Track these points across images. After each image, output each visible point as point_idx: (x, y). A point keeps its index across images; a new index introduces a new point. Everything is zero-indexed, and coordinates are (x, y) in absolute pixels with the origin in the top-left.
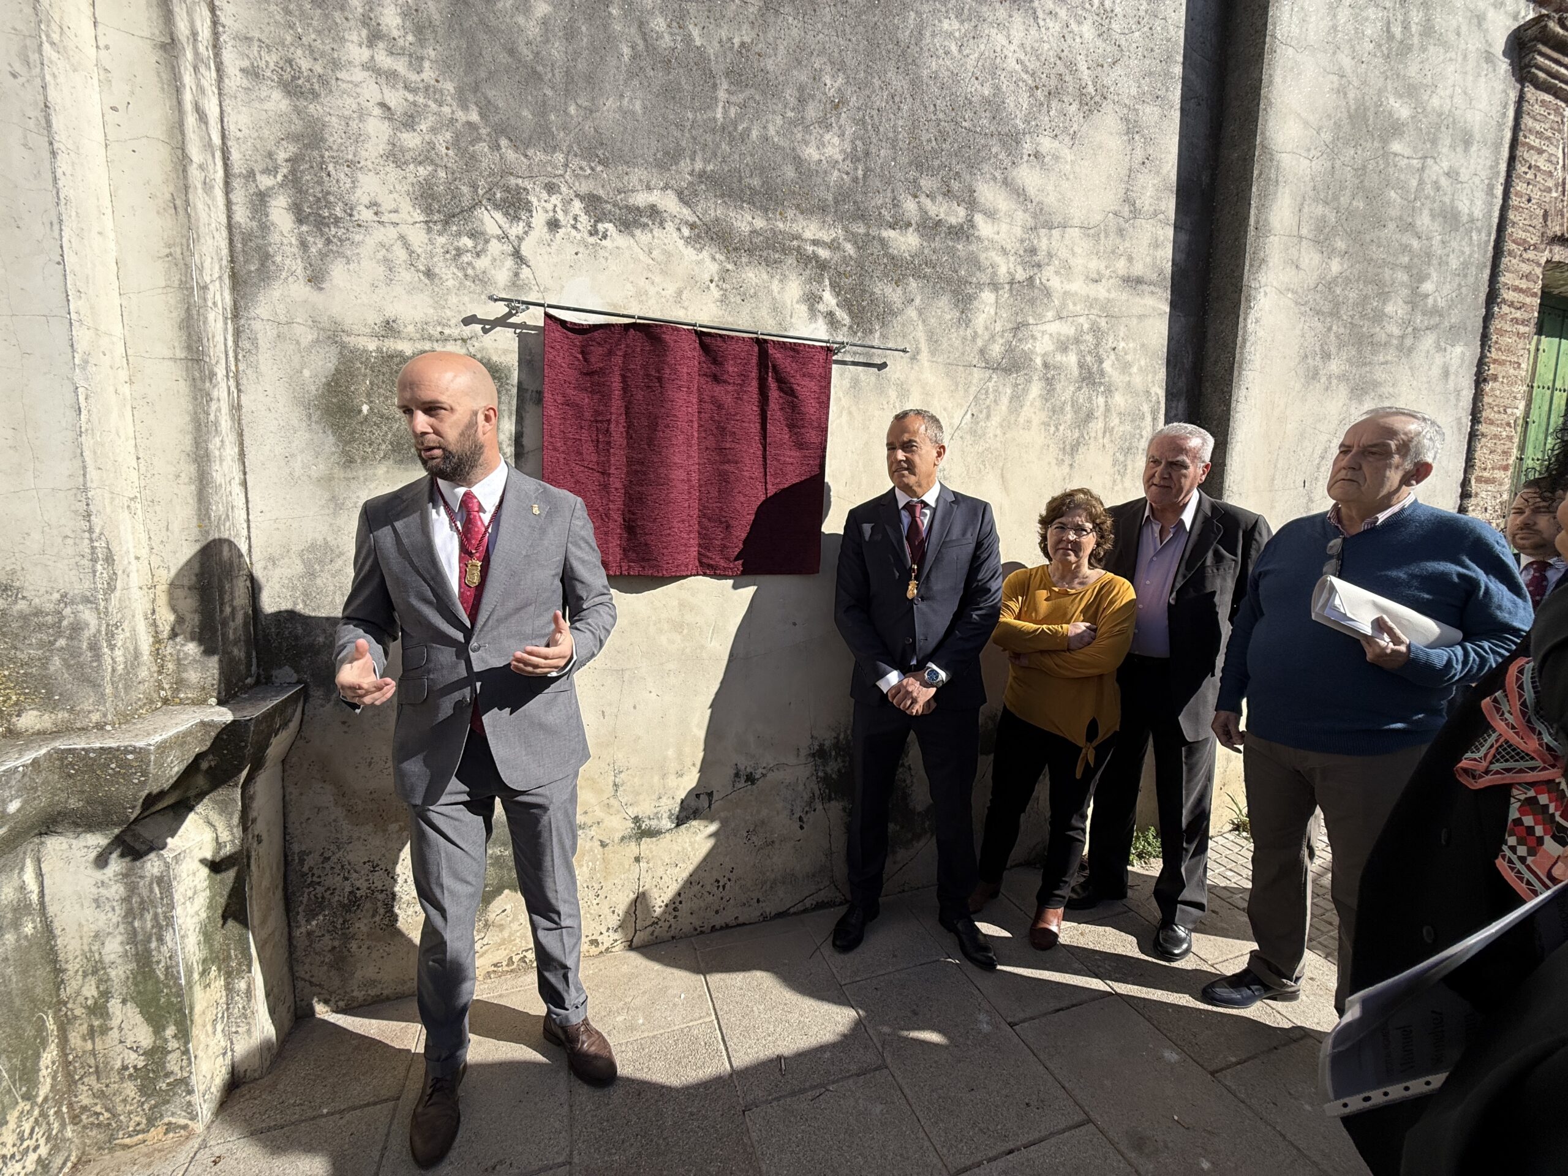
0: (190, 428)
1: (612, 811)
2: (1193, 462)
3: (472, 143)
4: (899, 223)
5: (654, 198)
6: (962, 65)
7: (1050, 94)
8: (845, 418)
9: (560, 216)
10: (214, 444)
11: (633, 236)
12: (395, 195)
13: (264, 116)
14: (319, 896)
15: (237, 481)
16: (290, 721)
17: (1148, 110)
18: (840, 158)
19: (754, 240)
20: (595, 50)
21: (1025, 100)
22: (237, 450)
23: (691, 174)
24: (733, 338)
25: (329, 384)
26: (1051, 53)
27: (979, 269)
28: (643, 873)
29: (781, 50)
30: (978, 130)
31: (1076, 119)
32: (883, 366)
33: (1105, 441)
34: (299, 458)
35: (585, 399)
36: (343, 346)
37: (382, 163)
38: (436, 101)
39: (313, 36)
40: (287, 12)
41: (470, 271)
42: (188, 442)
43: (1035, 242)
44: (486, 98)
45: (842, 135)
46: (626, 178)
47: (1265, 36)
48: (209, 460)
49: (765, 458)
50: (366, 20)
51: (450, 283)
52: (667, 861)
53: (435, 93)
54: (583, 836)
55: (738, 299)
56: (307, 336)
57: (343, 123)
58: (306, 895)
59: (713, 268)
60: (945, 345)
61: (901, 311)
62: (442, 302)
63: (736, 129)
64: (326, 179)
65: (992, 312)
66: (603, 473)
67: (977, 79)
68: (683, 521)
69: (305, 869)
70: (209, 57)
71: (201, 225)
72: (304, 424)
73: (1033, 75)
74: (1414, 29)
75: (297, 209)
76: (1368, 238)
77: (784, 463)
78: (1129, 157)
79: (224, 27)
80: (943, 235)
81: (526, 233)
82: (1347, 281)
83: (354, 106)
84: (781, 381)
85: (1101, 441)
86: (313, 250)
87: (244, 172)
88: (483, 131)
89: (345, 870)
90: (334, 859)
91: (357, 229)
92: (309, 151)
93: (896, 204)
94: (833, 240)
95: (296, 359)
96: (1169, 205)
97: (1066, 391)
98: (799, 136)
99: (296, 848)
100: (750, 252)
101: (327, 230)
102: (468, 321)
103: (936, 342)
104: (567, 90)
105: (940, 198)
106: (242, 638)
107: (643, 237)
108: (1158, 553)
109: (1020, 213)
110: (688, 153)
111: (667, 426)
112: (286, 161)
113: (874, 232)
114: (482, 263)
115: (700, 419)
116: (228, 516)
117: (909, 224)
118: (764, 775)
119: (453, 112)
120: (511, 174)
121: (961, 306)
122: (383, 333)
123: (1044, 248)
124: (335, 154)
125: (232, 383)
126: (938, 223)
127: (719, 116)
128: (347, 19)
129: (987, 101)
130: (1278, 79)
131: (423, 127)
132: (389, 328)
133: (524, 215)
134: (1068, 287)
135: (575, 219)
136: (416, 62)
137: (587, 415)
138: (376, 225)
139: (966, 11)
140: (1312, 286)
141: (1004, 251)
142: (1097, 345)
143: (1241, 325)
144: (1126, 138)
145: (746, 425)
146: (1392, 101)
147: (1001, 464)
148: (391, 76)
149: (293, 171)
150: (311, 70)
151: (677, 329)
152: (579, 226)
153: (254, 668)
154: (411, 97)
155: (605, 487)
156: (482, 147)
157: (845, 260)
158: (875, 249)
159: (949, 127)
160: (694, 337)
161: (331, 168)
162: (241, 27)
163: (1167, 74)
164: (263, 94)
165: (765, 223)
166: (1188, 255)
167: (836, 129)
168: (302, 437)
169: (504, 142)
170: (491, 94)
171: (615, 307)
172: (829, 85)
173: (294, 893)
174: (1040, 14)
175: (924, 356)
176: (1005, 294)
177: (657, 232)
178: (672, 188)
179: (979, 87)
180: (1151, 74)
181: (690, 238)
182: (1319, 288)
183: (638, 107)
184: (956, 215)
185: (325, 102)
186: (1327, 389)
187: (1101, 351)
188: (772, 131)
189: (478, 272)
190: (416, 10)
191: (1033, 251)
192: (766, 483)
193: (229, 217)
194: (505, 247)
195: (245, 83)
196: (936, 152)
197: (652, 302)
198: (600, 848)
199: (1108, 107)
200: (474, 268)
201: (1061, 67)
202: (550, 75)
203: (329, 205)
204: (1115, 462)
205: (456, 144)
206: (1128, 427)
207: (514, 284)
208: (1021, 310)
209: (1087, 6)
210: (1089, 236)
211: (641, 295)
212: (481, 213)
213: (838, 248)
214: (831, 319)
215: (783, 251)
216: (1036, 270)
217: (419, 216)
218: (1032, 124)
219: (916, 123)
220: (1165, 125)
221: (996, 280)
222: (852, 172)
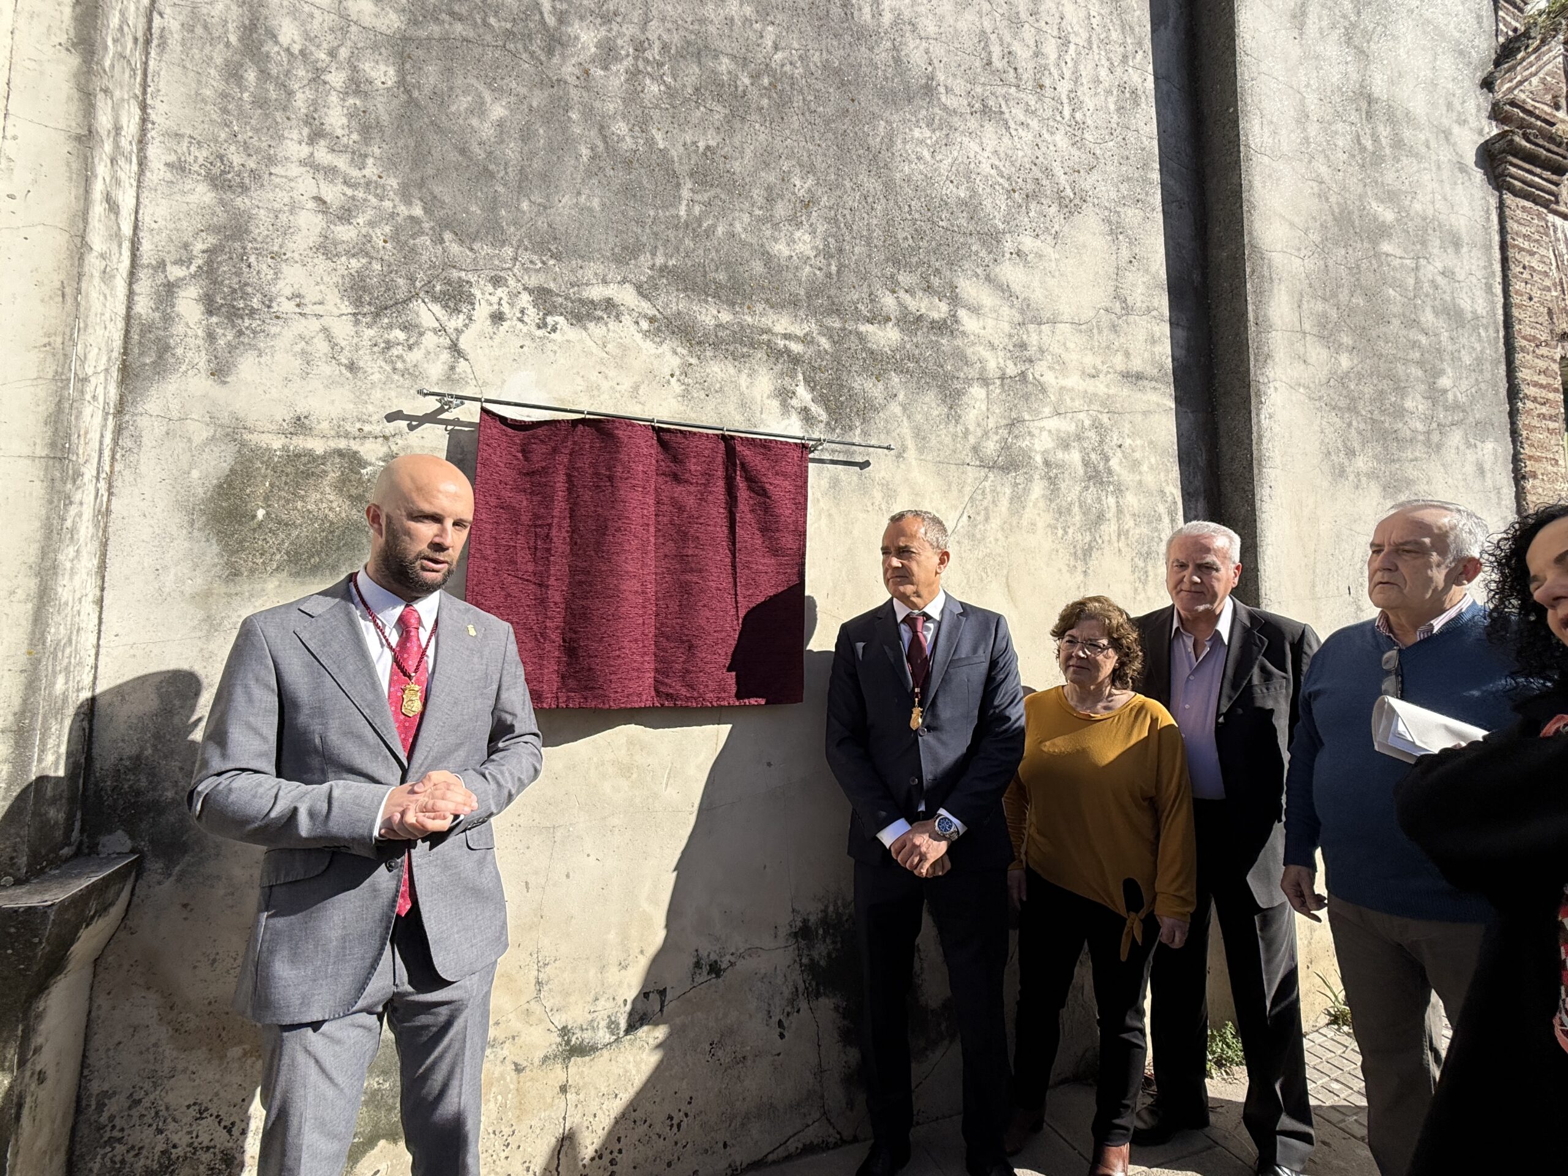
0: (38, 536)
1: (533, 1019)
2: (1223, 563)
3: (413, 236)
4: (879, 318)
5: (611, 291)
6: (936, 170)
7: (1027, 196)
8: (824, 521)
9: (506, 308)
10: (66, 554)
11: (586, 329)
12: (322, 287)
13: (185, 208)
14: (118, 1159)
15: (90, 598)
16: (112, 904)
17: (1130, 212)
18: (812, 254)
19: (720, 334)
20: (551, 150)
21: (1002, 201)
22: (96, 562)
23: (652, 268)
24: (695, 434)
25: (220, 486)
26: (1026, 160)
27: (966, 364)
28: (571, 1109)
29: (748, 153)
30: (956, 229)
31: (1057, 219)
32: (867, 464)
33: (1121, 544)
34: (173, 571)
35: (522, 502)
36: (243, 444)
37: (311, 255)
38: (376, 196)
39: (250, 134)
40: (225, 111)
41: (399, 365)
42: (32, 552)
43: (1025, 337)
44: (432, 193)
45: (813, 232)
46: (581, 272)
47: (1239, 146)
48: (56, 574)
49: (734, 566)
50: (308, 120)
51: (376, 377)
52: (604, 1090)
53: (376, 188)
54: (492, 1057)
55: (702, 395)
56: (200, 432)
57: (271, 215)
58: (99, 1159)
59: (675, 362)
60: (934, 442)
61: (884, 407)
62: (364, 397)
63: (700, 226)
64: (245, 270)
65: (984, 408)
66: (540, 585)
67: (952, 182)
68: (636, 641)
69: (104, 1119)
70: (132, 150)
71: (92, 314)
72: (184, 531)
73: (1009, 179)
74: (1384, 141)
75: (208, 301)
76: (1374, 334)
77: (758, 572)
78: (1115, 256)
79: (153, 123)
80: (925, 330)
81: (466, 326)
82: (1360, 376)
83: (286, 200)
84: (752, 481)
85: (1116, 545)
86: (221, 342)
87: (154, 263)
88: (426, 226)
89: (160, 1119)
90: (146, 1103)
91: (275, 321)
92: (230, 243)
93: (872, 298)
94: (806, 335)
95: (185, 458)
96: (1162, 302)
97: (1071, 491)
99: (95, 1087)
100: (715, 346)
101: (240, 321)
102: (390, 418)
103: (924, 439)
104: (520, 187)
105: (920, 294)
106: (65, 794)
107: (598, 331)
108: (1194, 672)
109: (1006, 308)
110: (648, 247)
111: (618, 530)
112: (203, 252)
113: (850, 326)
114: (414, 356)
115: (658, 523)
116: (70, 641)
117: (888, 319)
118: (732, 964)
119: (395, 207)
120: (454, 267)
121: (949, 401)
122: (292, 430)
123: (1035, 343)
124: (258, 246)
125: (103, 485)
126: (919, 318)
127: (683, 213)
128: (288, 119)
129: (963, 203)
130: (1257, 183)
131: (361, 221)
132: (300, 425)
133: (465, 308)
134: (1063, 382)
135: (522, 312)
136: (359, 159)
137: (525, 519)
138: (297, 317)
139: (936, 121)
140: (1324, 381)
141: (992, 347)
142: (1101, 442)
143: (1254, 421)
144: (1109, 238)
145: (712, 528)
146: (1374, 205)
147: (1005, 572)
148: (330, 172)
149: (209, 262)
150: (243, 165)
151: (633, 425)
152: (526, 318)
153: (75, 834)
154: (349, 192)
155: (542, 602)
156: (425, 240)
157: (820, 354)
158: (853, 343)
159: (926, 227)
160: (651, 433)
161: (252, 259)
162: (173, 124)
163: (1146, 181)
164: (187, 188)
165: (732, 317)
166: (1188, 350)
167: (806, 226)
168: (181, 544)
169: (448, 236)
170: (437, 190)
171: (562, 400)
172: (798, 186)
173: (82, 1156)
174: (1012, 124)
175: (911, 454)
176: (996, 390)
177: (612, 324)
178: (630, 282)
179: (955, 190)
180: (1129, 179)
181: (649, 331)
182: (1332, 383)
183: (596, 203)
184: (939, 310)
185: (254, 195)
186: (1357, 487)
187: (1106, 448)
188: (738, 228)
189: (409, 365)
190: (364, 112)
191: (1023, 346)
192: (736, 595)
193: (129, 308)
194: (441, 339)
195: (169, 176)
196: (913, 249)
197: (605, 396)
198: (513, 1073)
199: (1088, 209)
200: (404, 361)
201: (1037, 172)
202: (502, 173)
203: (245, 296)
204: (1134, 568)
205: (395, 237)
206: (1144, 530)
207: (448, 378)
208: (1015, 406)
209: (1058, 118)
210: (1081, 331)
211: (592, 389)
212: (417, 306)
213: (812, 342)
214: (806, 415)
215: (752, 345)
216: (1027, 365)
217: (347, 308)
218: (1012, 226)
219: (891, 222)
220: (1148, 226)
221: (985, 375)
222: (825, 268)
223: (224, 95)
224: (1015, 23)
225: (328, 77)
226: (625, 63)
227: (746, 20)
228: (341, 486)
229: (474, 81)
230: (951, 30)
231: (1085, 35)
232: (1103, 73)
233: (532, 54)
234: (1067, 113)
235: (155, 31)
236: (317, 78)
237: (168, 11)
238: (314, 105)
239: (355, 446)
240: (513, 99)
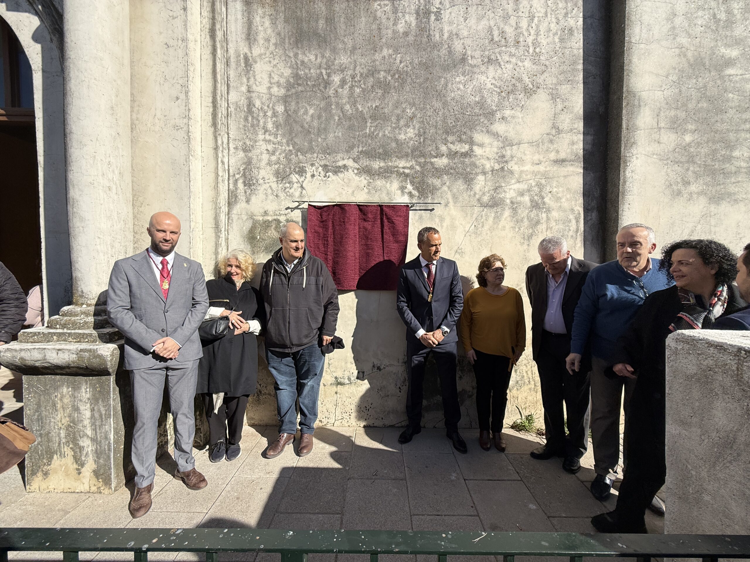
3: (290, 156)
4: (439, 155)
5: (345, 162)
6: (465, 92)
7: (509, 93)
9: (315, 173)
10: (220, 250)
11: (338, 175)
12: (269, 175)
13: (238, 159)
17: (564, 87)
18: (413, 136)
19: (380, 171)
20: (326, 120)
21: (496, 98)
23: (358, 152)
24: (370, 205)
25: (249, 231)
26: (509, 77)
27: (476, 167)
28: (338, 399)
29: (390, 104)
30: (474, 114)
31: (523, 99)
32: (433, 209)
35: (321, 230)
36: (254, 219)
37: (266, 166)
38: (281, 146)
39: (251, 135)
40: (245, 130)
41: (288, 194)
43: (504, 153)
44: (294, 142)
45: (414, 128)
46: (336, 157)
47: (624, 43)
50: (264, 128)
51: (282, 198)
53: (281, 143)
55: (374, 191)
56: (245, 217)
57: (257, 157)
59: (366, 182)
60: (461, 199)
61: (440, 188)
62: (280, 204)
63: (373, 135)
64: (252, 173)
65: (483, 183)
66: (325, 254)
67: (473, 95)
68: (353, 270)
70: (226, 147)
71: (221, 192)
72: (244, 242)
73: (500, 88)
75: (244, 183)
77: (391, 249)
78: (554, 109)
79: (230, 138)
80: (458, 157)
81: (305, 180)
83: (260, 152)
84: (389, 219)
86: (248, 193)
87: (233, 175)
88: (293, 152)
91: (259, 186)
92: (248, 166)
93: (437, 148)
94: (411, 166)
95: (242, 224)
96: (580, 125)
97: (523, 213)
98: (397, 132)
100: (379, 175)
101: (251, 187)
102: (286, 209)
103: (456, 198)
104: (318, 134)
105: (457, 143)
107: (341, 176)
108: (557, 287)
109: (496, 142)
110: (357, 145)
111: (346, 238)
112: (243, 170)
113: (428, 160)
114: (292, 191)
115: (359, 234)
117: (443, 155)
118: (385, 368)
119: (285, 148)
120: (301, 163)
121: (468, 183)
122: (264, 215)
123: (509, 154)
124: (254, 166)
125: (226, 232)
126: (456, 153)
127: (368, 131)
128: (259, 128)
129: (478, 103)
130: (635, 60)
131: (277, 154)
132: (266, 213)
133: (304, 174)
134: (522, 168)
135: (320, 173)
136: (276, 136)
137: (322, 235)
138: (264, 184)
139: (466, 72)
140: (671, 150)
141: (488, 159)
143: (622, 175)
144: (552, 101)
145: (376, 235)
147: (490, 246)
148: (270, 141)
149: (244, 172)
150: (250, 144)
151: (350, 205)
152: (321, 175)
154: (274, 146)
155: (327, 259)
156: (293, 156)
157: (416, 172)
158: (429, 166)
159: (460, 116)
160: (356, 206)
161: (253, 170)
162: (234, 137)
163: (574, 70)
164: (238, 153)
165: (384, 164)
166: (593, 145)
167: (412, 127)
169: (299, 154)
170: (296, 140)
171: (331, 199)
172: (409, 112)
174: (502, 63)
175: (451, 204)
176: (489, 176)
177: (346, 173)
178: (351, 158)
179: (474, 98)
180: (564, 72)
181: (357, 173)
182: (677, 150)
183: (340, 134)
184: (465, 148)
185: (253, 152)
187: (543, 194)
188: (387, 132)
189: (290, 194)
190: (277, 121)
191: (503, 156)
192: (384, 256)
193: (229, 187)
194: (298, 185)
195: (234, 151)
196: (455, 126)
197: (344, 196)
199: (540, 91)
202: (313, 131)
203: (252, 180)
205: (286, 157)
206: (561, 226)
207: (301, 196)
208: (498, 181)
209: (526, 54)
210: (533, 146)
211: (340, 194)
212: (292, 176)
213: (413, 168)
214: (410, 195)
215: (391, 173)
216: (505, 164)
217: (275, 180)
218: (500, 106)
219: (445, 118)
220: (574, 92)
221: (485, 171)
222: (419, 141)
223: (244, 126)
224: (506, 17)
225: (267, 114)
226: (349, 84)
227: (390, 55)
228: (276, 228)
229: (304, 104)
230: (475, 31)
231: (543, 11)
232: (553, 26)
233: (320, 90)
234: (531, 50)
235: (229, 113)
236: (265, 115)
237: (231, 106)
238: (265, 123)
239: (278, 217)
240: (315, 106)
